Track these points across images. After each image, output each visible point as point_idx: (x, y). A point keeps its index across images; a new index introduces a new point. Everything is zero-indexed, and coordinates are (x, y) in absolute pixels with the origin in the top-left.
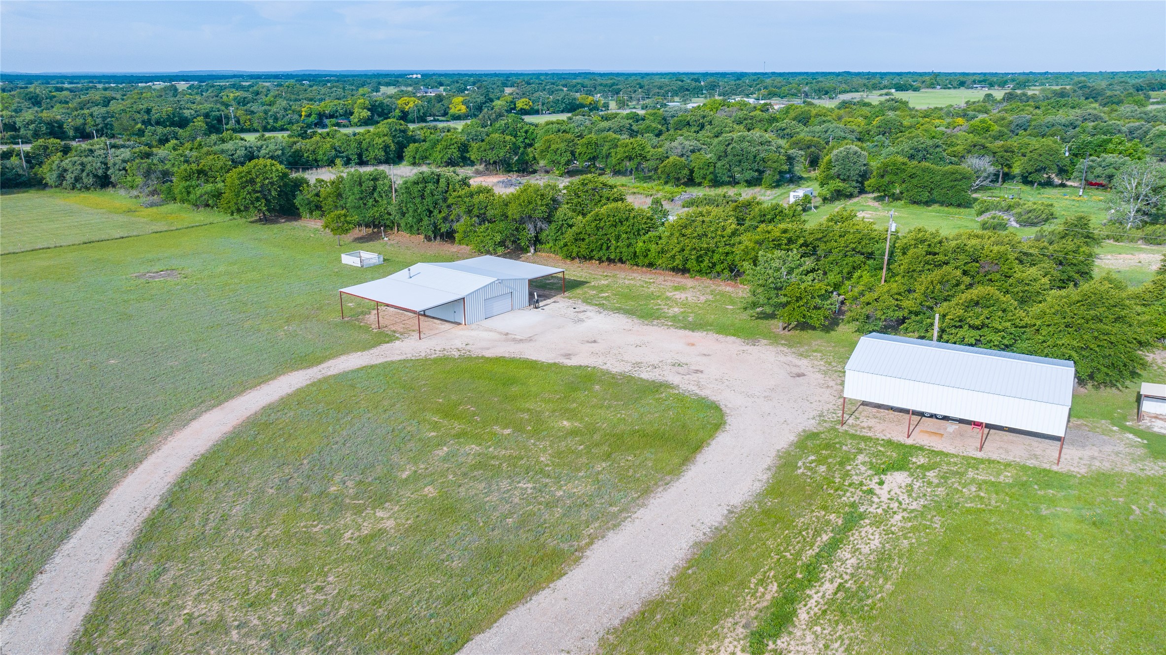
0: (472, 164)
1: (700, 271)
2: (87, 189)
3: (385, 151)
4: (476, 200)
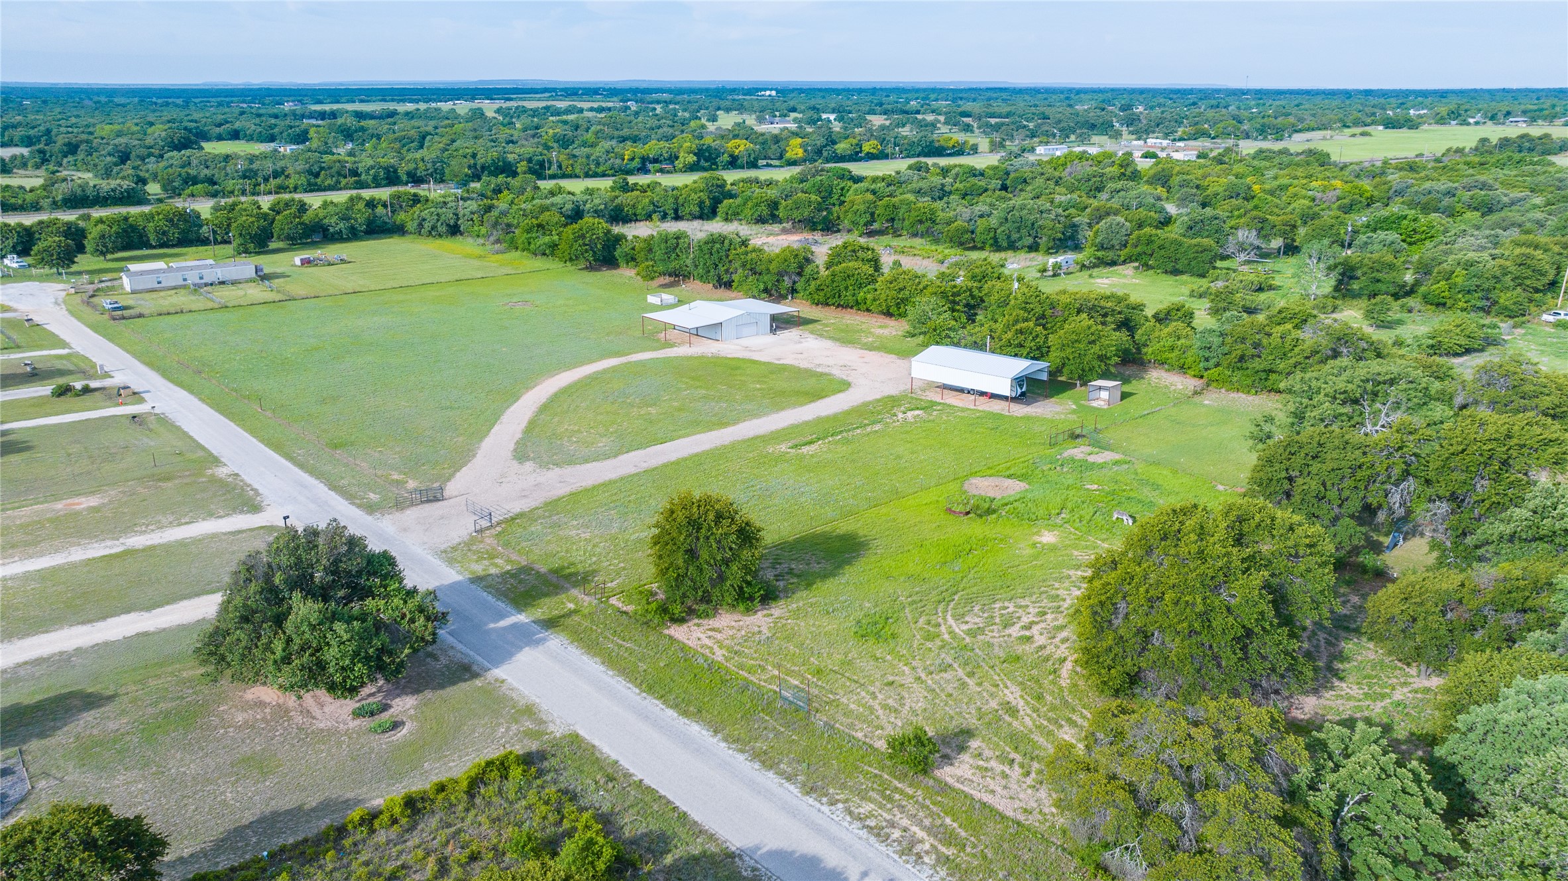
0: (780, 222)
1: (900, 315)
2: (440, 236)
3: (700, 207)
4: (749, 257)
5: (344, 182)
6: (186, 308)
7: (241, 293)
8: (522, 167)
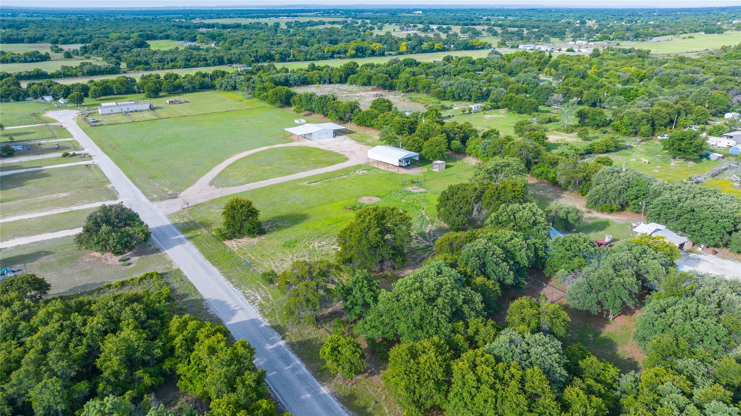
0: (372, 86)
2: (229, 90)
3: (341, 77)
5: (200, 63)
6: (119, 122)
7: (142, 115)
8: (277, 57)
